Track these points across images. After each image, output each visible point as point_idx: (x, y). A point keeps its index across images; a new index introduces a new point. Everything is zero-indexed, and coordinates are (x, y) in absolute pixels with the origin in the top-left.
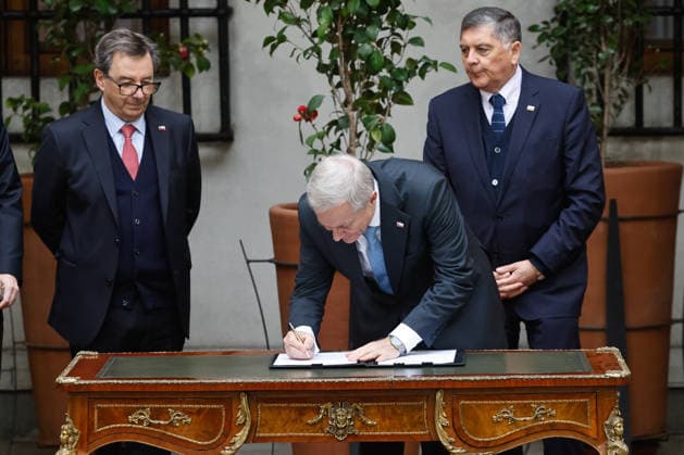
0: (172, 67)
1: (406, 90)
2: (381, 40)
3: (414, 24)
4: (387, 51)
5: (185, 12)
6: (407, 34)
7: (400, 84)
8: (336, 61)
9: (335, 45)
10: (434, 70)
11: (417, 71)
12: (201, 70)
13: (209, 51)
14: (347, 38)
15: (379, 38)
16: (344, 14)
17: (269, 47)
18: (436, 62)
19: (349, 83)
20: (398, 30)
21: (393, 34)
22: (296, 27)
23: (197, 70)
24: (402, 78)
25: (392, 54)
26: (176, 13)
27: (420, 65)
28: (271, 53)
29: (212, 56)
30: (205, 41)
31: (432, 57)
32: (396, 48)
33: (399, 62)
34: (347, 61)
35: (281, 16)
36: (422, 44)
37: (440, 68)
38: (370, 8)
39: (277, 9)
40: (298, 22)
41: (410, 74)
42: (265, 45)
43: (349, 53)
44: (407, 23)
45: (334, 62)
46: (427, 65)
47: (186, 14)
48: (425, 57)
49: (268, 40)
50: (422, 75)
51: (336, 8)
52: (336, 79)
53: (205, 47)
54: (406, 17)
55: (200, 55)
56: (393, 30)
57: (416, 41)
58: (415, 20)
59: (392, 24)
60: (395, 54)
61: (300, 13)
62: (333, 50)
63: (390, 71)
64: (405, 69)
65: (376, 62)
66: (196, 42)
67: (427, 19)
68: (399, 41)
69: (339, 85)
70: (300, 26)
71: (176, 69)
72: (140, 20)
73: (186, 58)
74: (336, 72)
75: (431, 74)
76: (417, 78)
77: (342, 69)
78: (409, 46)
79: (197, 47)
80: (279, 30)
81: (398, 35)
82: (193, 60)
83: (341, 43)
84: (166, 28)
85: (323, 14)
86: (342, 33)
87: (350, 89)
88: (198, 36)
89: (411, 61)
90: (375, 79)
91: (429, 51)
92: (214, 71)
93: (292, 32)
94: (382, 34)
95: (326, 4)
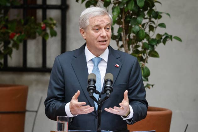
0: (37, 34)
1: (156, 50)
3: (161, 17)
4: (147, 30)
6: (157, 22)
7: (153, 47)
8: (121, 34)
9: (121, 26)
10: (170, 40)
11: (162, 40)
12: (52, 36)
13: (57, 27)
14: (127, 22)
15: (143, 23)
16: (126, 10)
18: (171, 36)
19: (127, 46)
20: (153, 19)
21: (150, 21)
23: (50, 36)
24: (154, 43)
25: (149, 31)
26: (40, 7)
27: (163, 37)
29: (58, 29)
30: (55, 22)
31: (169, 34)
32: (151, 28)
33: (153, 35)
34: (126, 34)
36: (165, 27)
37: (173, 39)
38: (139, 8)
41: (158, 42)
43: (128, 30)
44: (157, 16)
45: (120, 35)
46: (167, 37)
47: (45, 7)
48: (166, 34)
50: (164, 42)
51: (122, 7)
52: (121, 43)
53: (54, 24)
54: (157, 13)
55: (52, 29)
56: (150, 19)
57: (162, 25)
58: (162, 15)
59: (150, 16)
60: (151, 32)
62: (120, 29)
63: (148, 40)
64: (156, 39)
65: (141, 35)
66: (50, 22)
67: (168, 14)
68: (153, 25)
69: (122, 46)
71: (40, 35)
72: (22, 10)
73: (44, 30)
74: (121, 39)
75: (169, 42)
76: (162, 44)
77: (124, 38)
78: (158, 28)
79: (50, 24)
81: (153, 22)
82: (48, 31)
83: (124, 25)
84: (35, 14)
85: (115, 10)
86: (125, 20)
87: (127, 48)
88: (51, 19)
89: (159, 35)
90: (140, 44)
91: (169, 30)
92: (59, 37)
94: (144, 21)
95: (117, 5)
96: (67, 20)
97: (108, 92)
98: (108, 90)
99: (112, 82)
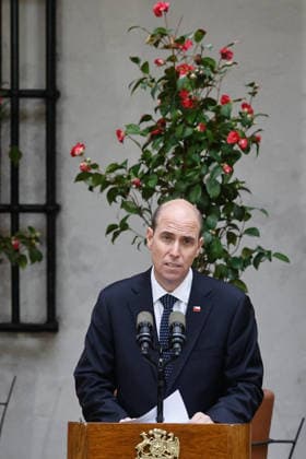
1: (241, 278)
2: (219, 230)
3: (249, 216)
4: (224, 241)
5: (16, 208)
6: (242, 225)
7: (236, 272)
10: (267, 260)
11: (252, 260)
12: (33, 261)
13: (41, 243)
15: (217, 228)
17: (111, 234)
18: (269, 253)
20: (235, 222)
21: (229, 225)
22: (137, 216)
23: (29, 262)
24: (239, 267)
25: (228, 243)
26: (7, 209)
27: (254, 255)
28: (113, 240)
29: (43, 250)
30: (38, 234)
31: (266, 248)
32: (232, 238)
33: (235, 251)
35: (124, 205)
36: (258, 235)
37: (274, 259)
38: (210, 200)
39: (119, 198)
40: (139, 211)
41: (245, 264)
42: (108, 232)
44: (243, 214)
46: (261, 255)
48: (259, 248)
49: (111, 228)
50: (256, 266)
53: (37, 239)
54: (243, 208)
55: (32, 247)
56: (229, 220)
57: (252, 232)
58: (251, 212)
59: (228, 215)
60: (231, 245)
61: (142, 203)
63: (226, 260)
64: (241, 258)
65: (215, 250)
66: (28, 234)
67: (263, 211)
68: (234, 231)
70: (141, 216)
73: (17, 250)
75: (264, 264)
76: (251, 268)
78: (245, 236)
79: (30, 239)
80: (121, 219)
81: (235, 227)
82: (25, 252)
88: (31, 229)
89: (247, 251)
90: (211, 267)
91: (266, 241)
93: (134, 220)
94: (221, 224)
95: (167, 195)
96: (58, 233)
97: (177, 345)
98: (177, 342)
99: (183, 328)
